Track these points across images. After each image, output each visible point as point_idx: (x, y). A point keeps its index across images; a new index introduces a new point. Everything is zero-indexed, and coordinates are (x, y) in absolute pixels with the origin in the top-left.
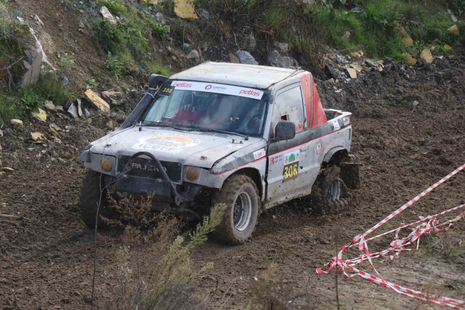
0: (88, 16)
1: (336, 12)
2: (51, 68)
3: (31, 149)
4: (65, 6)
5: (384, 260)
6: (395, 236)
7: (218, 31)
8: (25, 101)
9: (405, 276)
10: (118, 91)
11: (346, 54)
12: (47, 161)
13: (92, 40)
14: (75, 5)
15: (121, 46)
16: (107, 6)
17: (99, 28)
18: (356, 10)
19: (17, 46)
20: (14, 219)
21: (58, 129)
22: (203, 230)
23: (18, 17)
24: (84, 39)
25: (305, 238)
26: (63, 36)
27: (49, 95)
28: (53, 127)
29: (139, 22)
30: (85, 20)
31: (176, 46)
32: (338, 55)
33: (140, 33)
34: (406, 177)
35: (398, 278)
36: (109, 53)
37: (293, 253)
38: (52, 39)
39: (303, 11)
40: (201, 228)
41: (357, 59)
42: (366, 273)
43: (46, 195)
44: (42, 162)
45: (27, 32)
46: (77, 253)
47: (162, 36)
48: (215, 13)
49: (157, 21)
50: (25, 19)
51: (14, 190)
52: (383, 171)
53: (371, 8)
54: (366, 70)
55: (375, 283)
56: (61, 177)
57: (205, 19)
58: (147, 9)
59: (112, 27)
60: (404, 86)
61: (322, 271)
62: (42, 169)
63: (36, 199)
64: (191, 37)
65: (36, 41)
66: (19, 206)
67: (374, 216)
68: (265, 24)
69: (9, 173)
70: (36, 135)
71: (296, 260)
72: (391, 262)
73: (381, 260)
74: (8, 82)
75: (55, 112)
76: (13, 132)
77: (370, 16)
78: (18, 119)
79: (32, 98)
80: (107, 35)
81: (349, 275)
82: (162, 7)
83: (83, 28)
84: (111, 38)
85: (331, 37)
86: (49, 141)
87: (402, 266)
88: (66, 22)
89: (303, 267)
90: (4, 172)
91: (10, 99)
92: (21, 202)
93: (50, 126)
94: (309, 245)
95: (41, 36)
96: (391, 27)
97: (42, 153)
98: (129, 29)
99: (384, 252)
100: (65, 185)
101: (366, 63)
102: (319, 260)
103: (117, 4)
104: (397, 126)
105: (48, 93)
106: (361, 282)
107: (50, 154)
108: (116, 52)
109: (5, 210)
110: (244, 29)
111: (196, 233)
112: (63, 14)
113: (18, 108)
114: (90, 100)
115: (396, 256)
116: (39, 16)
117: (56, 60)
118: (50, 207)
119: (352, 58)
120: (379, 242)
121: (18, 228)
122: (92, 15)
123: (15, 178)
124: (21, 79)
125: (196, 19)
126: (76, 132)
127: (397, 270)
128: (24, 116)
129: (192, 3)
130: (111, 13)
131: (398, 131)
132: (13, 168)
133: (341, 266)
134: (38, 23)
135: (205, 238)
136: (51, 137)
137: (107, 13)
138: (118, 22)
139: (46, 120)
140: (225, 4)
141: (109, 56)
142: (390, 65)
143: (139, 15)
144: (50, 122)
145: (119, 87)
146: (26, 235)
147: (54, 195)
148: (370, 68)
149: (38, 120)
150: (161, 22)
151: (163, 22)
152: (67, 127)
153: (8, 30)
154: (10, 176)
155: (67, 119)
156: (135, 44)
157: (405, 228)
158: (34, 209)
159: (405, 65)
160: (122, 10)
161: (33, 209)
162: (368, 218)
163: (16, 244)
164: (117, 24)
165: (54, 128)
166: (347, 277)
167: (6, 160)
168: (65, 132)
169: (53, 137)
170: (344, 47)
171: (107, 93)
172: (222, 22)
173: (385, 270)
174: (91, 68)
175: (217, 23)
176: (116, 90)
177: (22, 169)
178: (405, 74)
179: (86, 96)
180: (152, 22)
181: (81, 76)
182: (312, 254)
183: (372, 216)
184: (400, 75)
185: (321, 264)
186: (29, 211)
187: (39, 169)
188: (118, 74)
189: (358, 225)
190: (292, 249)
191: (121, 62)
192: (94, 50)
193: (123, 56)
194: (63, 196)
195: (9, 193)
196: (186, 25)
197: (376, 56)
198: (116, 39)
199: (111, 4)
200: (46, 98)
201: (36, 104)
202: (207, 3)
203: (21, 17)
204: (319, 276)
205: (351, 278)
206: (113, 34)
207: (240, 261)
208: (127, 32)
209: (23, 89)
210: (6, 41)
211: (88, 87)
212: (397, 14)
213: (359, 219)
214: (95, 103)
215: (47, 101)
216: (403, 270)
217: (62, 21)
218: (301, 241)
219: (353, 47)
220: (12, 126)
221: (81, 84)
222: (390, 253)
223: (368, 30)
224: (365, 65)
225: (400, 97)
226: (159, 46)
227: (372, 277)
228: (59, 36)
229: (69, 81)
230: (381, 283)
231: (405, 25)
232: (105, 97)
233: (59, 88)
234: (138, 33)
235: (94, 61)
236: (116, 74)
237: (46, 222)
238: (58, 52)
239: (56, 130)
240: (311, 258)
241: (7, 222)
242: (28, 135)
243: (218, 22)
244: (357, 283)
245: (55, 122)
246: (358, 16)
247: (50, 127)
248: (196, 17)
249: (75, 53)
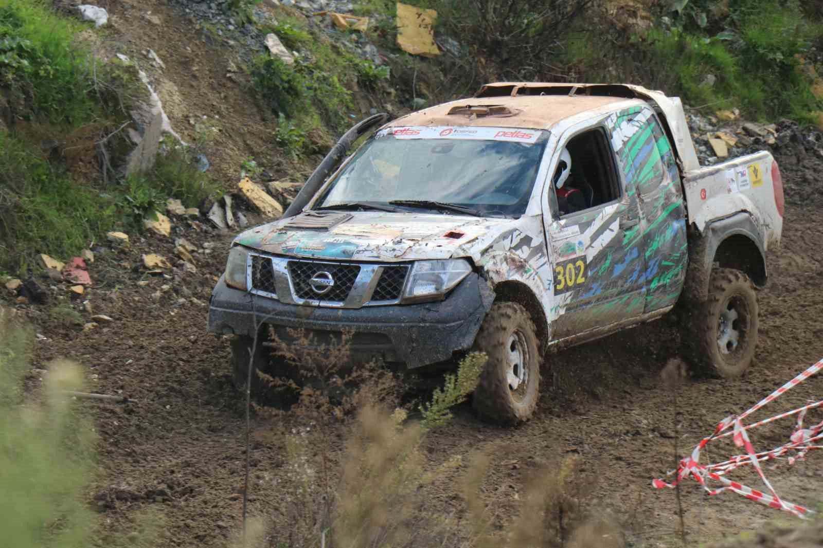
0: (243, 51)
1: (688, 39)
2: (178, 142)
3: (142, 283)
4: (202, 34)
5: (776, 465)
6: (797, 424)
7: (476, 76)
8: (132, 200)
9: (815, 490)
10: (297, 181)
11: (707, 114)
12: (172, 304)
13: (252, 92)
14: (220, 33)
15: (302, 103)
16: (277, 33)
17: (263, 72)
18: (726, 35)
19: (117, 104)
20: (111, 401)
21: (190, 247)
22: (444, 401)
23: (119, 55)
24: (236, 91)
25: (633, 427)
26: (198, 86)
27: (175, 189)
28: (180, 245)
29: (335, 61)
30: (239, 58)
31: (401, 102)
32: (693, 117)
33: (336, 79)
34: (817, 323)
35: (803, 495)
36: (282, 115)
37: (611, 455)
38: (180, 91)
39: (628, 39)
40: (442, 396)
41: (728, 123)
42: (744, 487)
43: (170, 360)
44: (162, 306)
45: (134, 78)
46: (224, 459)
47: (375, 86)
48: (470, 44)
49: (366, 59)
50: (132, 57)
51: (113, 354)
52: (775, 313)
53: (753, 32)
54: (744, 142)
55: (761, 504)
56: (195, 329)
57: (453, 54)
58: (348, 39)
59: (286, 69)
60: (815, 170)
61: (664, 483)
62: (163, 318)
63: (150, 368)
64: (428, 86)
65: (150, 95)
66: (121, 380)
67: (759, 390)
68: (561, 62)
69: (106, 325)
70: (151, 260)
71: (617, 466)
72: (790, 468)
73: (771, 466)
74: (101, 167)
75: (186, 219)
76: (111, 255)
77: (751, 48)
78: (120, 231)
79: (145, 194)
80: (277, 83)
81: (713, 491)
82: (375, 34)
83: (234, 72)
84: (284, 88)
85: (681, 84)
86: (175, 268)
87: (810, 474)
88: (204, 61)
89: (630, 478)
90: (95, 324)
91: (105, 196)
92: (125, 373)
93: (176, 242)
94: (640, 441)
95: (160, 87)
96: (790, 66)
97: (162, 290)
98: (317, 73)
99: (778, 451)
100: (203, 344)
101: (745, 129)
102: (657, 465)
103: (295, 30)
104: (801, 237)
105: (174, 185)
106: (735, 502)
107: (177, 291)
108: (293, 113)
109: (95, 386)
110: (523, 72)
111: (431, 405)
112: (199, 49)
113: (120, 212)
114: (247, 198)
115: (799, 457)
116: (157, 52)
117: (186, 129)
118: (176, 381)
119: (718, 122)
120: (767, 434)
121: (119, 418)
122: (251, 50)
123: (115, 333)
124: (124, 161)
125: (436, 56)
126: (222, 253)
127: (801, 481)
128: (130, 225)
129: (429, 26)
130: (284, 45)
131: (803, 245)
132: (111, 316)
133: (699, 474)
134: (154, 63)
135: (447, 414)
136: (178, 262)
137: (277, 45)
138: (296, 61)
139: (170, 233)
140: (489, 28)
141: (281, 120)
142: (788, 133)
143: (335, 48)
144: (177, 236)
145: (298, 175)
146: (133, 428)
147: (182, 360)
148: (752, 139)
149: (155, 233)
150: (373, 61)
151: (378, 61)
152: (206, 244)
153: (101, 76)
154: (105, 330)
155: (206, 232)
156: (327, 99)
157: (815, 409)
158: (148, 385)
159: (816, 133)
160: (303, 40)
161: (145, 384)
162: (748, 393)
163: (115, 444)
164: (295, 65)
165: (183, 247)
166: (709, 494)
167: (99, 302)
168: (204, 253)
169: (181, 262)
170: (704, 101)
171: (277, 185)
172: (483, 60)
173: (779, 481)
174: (248, 142)
175: (474, 60)
176: (293, 180)
177: (127, 317)
178: (816, 148)
179: (240, 190)
180: (357, 61)
181: (230, 156)
182: (645, 455)
183: (755, 390)
184: (806, 150)
185: (661, 472)
186: (139, 389)
187: (158, 317)
188: (298, 153)
189: (729, 404)
190: (610, 448)
191: (302, 130)
192: (255, 110)
193: (306, 121)
194: (199, 361)
195: (103, 359)
196: (418, 65)
197: (763, 118)
198: (292, 91)
199: (284, 29)
200: (169, 195)
201: (151, 204)
202: (456, 26)
203: (125, 53)
204: (657, 492)
205: (716, 495)
206: (289, 82)
207: (515, 468)
208: (312, 78)
209: (129, 179)
210: (98, 95)
211: (243, 174)
212: (800, 41)
213: (732, 394)
214: (256, 202)
215: (171, 200)
216: (812, 480)
217: (198, 60)
218: (625, 434)
219: (721, 101)
220: (109, 244)
221: (232, 170)
222: (787, 453)
223: (747, 71)
224: (743, 132)
225: (808, 189)
226: (370, 102)
227: (754, 493)
228: (192, 86)
229: (211, 164)
230: (772, 504)
231: (815, 61)
232: (273, 191)
233: (191, 177)
234: (333, 81)
235: (254, 130)
236: (293, 152)
237: (168, 407)
238: (191, 115)
239: (186, 250)
240: (643, 461)
241: (99, 407)
242: (138, 260)
243: (476, 59)
244: (727, 503)
245: (185, 236)
246: (730, 46)
247: (177, 245)
248: (437, 52)
249: (222, 116)
